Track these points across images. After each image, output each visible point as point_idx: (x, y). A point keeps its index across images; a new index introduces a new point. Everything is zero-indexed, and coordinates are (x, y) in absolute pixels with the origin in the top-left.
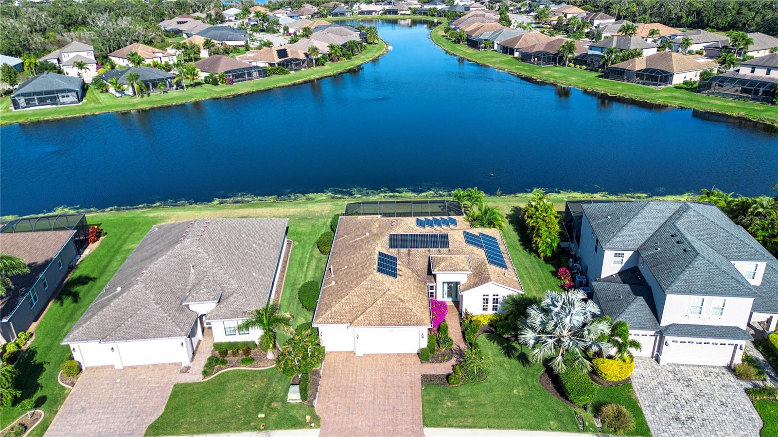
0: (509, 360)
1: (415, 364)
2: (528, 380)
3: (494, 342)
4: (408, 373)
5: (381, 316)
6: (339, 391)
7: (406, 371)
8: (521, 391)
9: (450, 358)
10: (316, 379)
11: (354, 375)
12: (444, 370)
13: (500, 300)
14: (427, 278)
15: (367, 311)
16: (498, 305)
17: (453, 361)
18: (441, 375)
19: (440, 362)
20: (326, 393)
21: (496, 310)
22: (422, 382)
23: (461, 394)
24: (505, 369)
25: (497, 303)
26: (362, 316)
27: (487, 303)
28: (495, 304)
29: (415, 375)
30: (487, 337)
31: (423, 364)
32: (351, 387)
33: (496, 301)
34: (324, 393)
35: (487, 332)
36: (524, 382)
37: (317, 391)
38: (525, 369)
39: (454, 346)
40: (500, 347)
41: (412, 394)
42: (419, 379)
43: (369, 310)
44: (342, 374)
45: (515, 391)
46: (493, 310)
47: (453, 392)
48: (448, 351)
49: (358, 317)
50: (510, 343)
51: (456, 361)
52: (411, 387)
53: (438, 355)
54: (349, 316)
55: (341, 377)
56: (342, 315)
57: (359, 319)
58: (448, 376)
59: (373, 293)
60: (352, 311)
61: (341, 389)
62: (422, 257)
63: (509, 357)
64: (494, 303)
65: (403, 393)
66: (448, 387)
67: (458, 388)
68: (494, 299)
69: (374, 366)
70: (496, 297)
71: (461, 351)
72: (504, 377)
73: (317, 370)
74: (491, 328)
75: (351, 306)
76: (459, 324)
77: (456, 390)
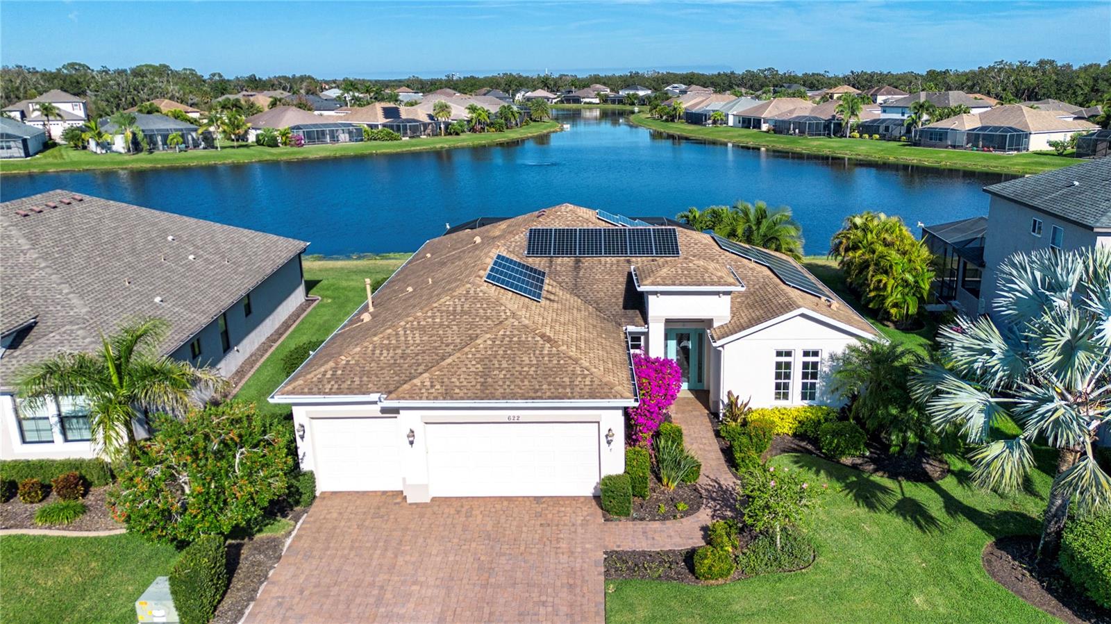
0: (872, 514)
1: (585, 523)
2: (952, 568)
3: (817, 472)
4: (563, 545)
5: (485, 375)
6: (327, 596)
7: (558, 540)
8: (940, 601)
9: (693, 509)
10: (260, 564)
11: (390, 554)
12: (677, 540)
13: (824, 368)
14: (625, 316)
15: (444, 363)
16: (818, 382)
17: (704, 516)
18: (667, 553)
19: (664, 518)
20: (280, 604)
21: (812, 397)
22: (607, 573)
23: (736, 607)
24: (867, 538)
25: (814, 376)
26: (426, 375)
27: (787, 376)
28: (809, 381)
29: (585, 551)
30: (796, 462)
31: (611, 525)
32: (372, 584)
33: (810, 371)
34: (274, 603)
35: (794, 450)
36: (939, 575)
37: (252, 599)
38: (928, 538)
39: (702, 481)
40: (838, 486)
41: (571, 605)
42: (596, 564)
43: (449, 360)
44: (352, 548)
45: (918, 600)
46: (804, 397)
47: (710, 600)
48: (686, 492)
49: (415, 377)
50: (865, 476)
51: (713, 517)
52: (571, 587)
53: (658, 500)
54: (387, 375)
55: (346, 558)
56: (363, 373)
57: (417, 381)
58: (690, 558)
59: (469, 323)
60: (399, 365)
61: (335, 591)
62: (610, 273)
63: (871, 506)
64: (805, 376)
65: (544, 604)
66: (693, 587)
67: (727, 588)
68: (805, 365)
69: (459, 529)
70: (811, 359)
71: (725, 492)
72: (870, 560)
73: (274, 540)
74: (803, 444)
75: (399, 351)
76: (712, 434)
77: (720, 594)
